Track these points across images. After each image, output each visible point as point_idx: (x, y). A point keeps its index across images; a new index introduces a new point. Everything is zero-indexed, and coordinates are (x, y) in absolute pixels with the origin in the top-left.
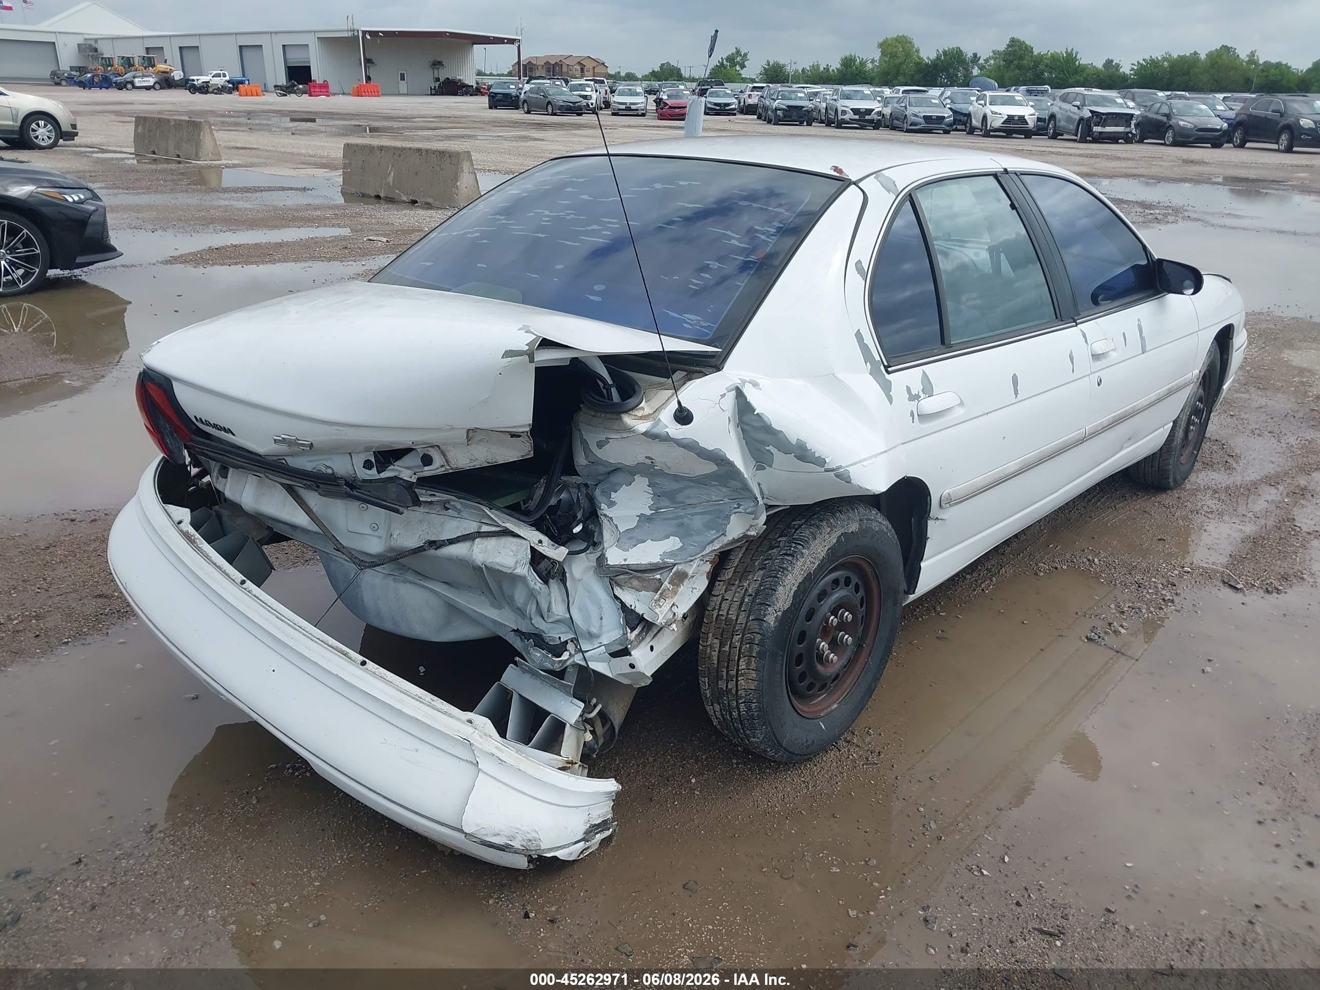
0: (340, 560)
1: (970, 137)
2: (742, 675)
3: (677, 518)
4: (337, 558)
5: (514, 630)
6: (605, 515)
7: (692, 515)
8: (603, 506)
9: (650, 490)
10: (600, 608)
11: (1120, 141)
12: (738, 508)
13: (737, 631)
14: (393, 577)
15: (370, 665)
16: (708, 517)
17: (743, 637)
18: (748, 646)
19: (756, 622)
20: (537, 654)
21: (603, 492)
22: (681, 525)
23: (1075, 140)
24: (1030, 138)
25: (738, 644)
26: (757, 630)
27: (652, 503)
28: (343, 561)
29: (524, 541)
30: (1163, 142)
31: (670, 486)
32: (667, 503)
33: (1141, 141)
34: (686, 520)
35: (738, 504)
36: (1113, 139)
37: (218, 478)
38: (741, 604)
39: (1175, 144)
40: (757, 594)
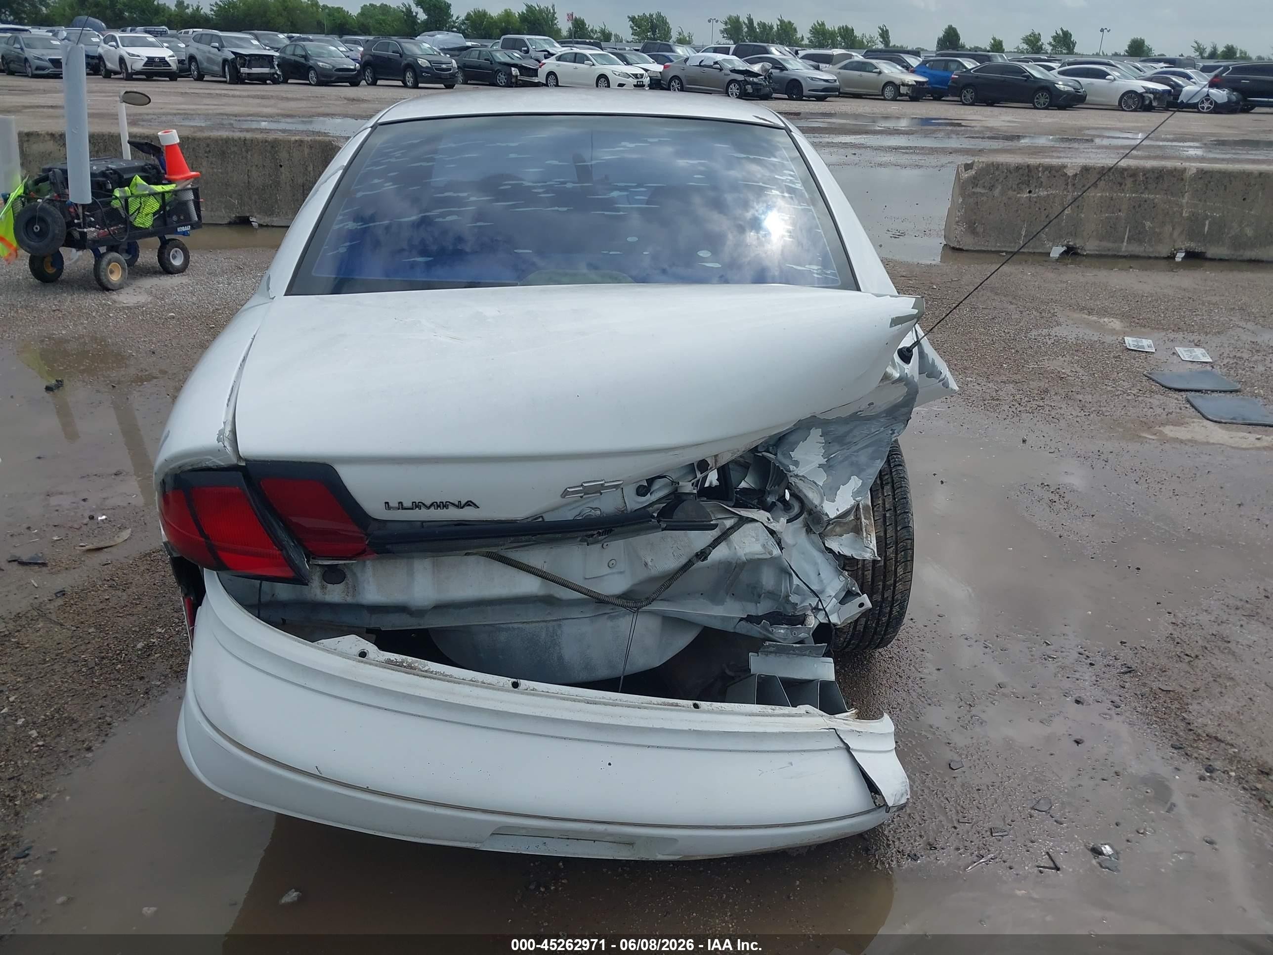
0: (516, 626)
1: (106, 80)
2: (900, 580)
3: (846, 458)
4: (510, 626)
5: (742, 619)
6: (797, 476)
7: (857, 451)
8: (792, 467)
9: (822, 440)
10: (816, 564)
11: (268, 82)
12: (894, 433)
13: (890, 544)
14: (606, 616)
15: (703, 704)
16: (870, 450)
17: (896, 547)
18: (903, 553)
19: (904, 531)
20: (781, 631)
21: (784, 454)
22: (852, 464)
23: (225, 82)
24: (176, 80)
25: (893, 556)
26: (907, 537)
27: (823, 451)
28: (521, 626)
29: (757, 524)
30: (308, 82)
31: (842, 430)
32: (836, 447)
33: (285, 82)
34: (854, 459)
35: (892, 430)
36: (261, 80)
37: (323, 588)
38: (885, 521)
39: (320, 83)
40: (895, 508)
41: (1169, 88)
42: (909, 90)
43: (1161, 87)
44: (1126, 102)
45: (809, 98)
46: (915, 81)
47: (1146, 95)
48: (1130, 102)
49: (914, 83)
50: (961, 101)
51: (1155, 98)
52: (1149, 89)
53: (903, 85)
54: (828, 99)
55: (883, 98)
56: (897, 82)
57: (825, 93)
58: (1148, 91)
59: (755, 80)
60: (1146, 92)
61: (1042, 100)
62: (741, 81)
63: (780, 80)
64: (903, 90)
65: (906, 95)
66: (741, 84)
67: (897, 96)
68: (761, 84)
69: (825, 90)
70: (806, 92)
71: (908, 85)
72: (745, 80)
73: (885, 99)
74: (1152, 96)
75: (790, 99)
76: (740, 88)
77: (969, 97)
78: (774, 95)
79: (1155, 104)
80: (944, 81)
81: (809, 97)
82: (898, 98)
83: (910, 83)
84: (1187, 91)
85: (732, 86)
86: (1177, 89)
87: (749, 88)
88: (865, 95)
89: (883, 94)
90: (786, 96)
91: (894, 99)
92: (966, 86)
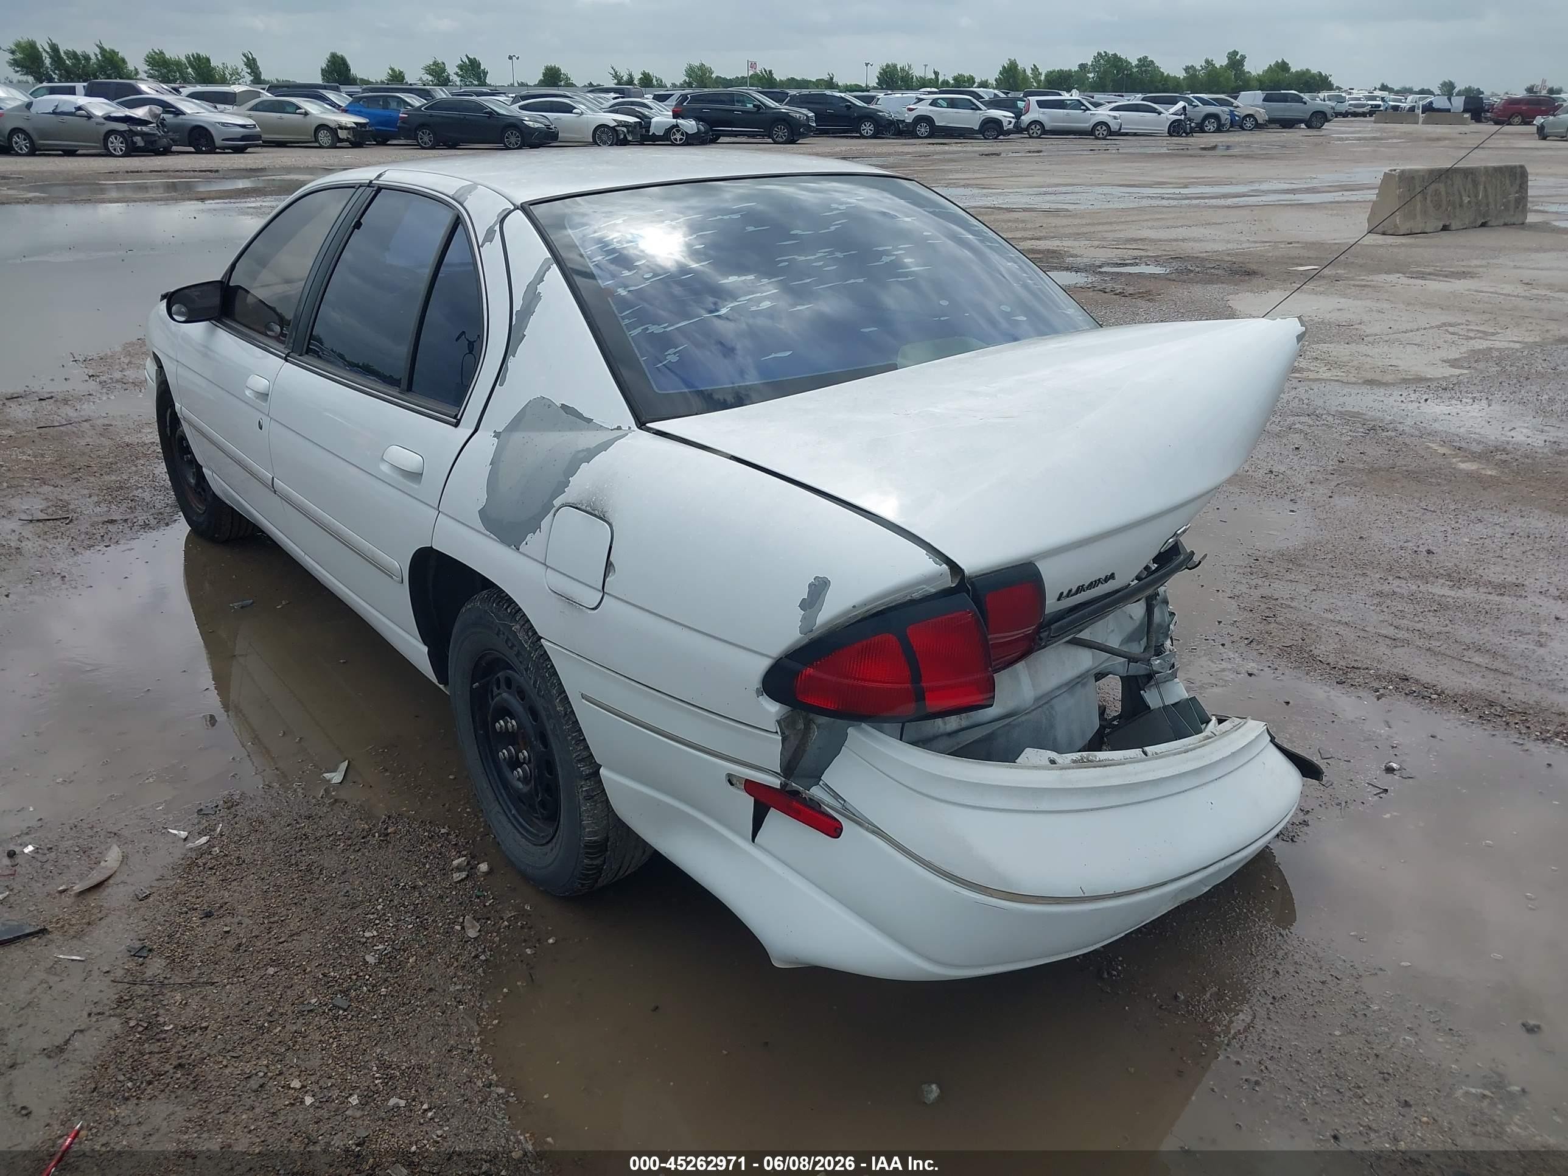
41: (638, 120)
42: (349, 133)
43: (632, 120)
44: (600, 138)
45: (223, 150)
46: (355, 123)
47: (618, 128)
48: (604, 137)
49: (354, 125)
50: (419, 145)
51: (628, 132)
52: (621, 121)
53: (341, 128)
54: (249, 150)
55: (317, 145)
56: (332, 125)
57: (242, 143)
58: (621, 124)
59: (145, 129)
60: (618, 126)
61: (513, 140)
62: (125, 131)
63: (177, 128)
64: (342, 134)
65: (347, 140)
66: (127, 137)
67: (336, 143)
68: (154, 135)
69: (244, 138)
70: (218, 142)
71: (346, 128)
72: (131, 130)
73: (321, 147)
74: (625, 129)
75: (198, 152)
76: (125, 141)
77: (426, 139)
78: (174, 148)
79: (630, 138)
80: (390, 122)
81: (224, 148)
82: (338, 145)
83: (349, 126)
84: (656, 122)
85: (112, 139)
86: (645, 122)
87: (139, 141)
88: (292, 142)
89: (316, 141)
90: (192, 150)
91: (333, 146)
92: (422, 126)
